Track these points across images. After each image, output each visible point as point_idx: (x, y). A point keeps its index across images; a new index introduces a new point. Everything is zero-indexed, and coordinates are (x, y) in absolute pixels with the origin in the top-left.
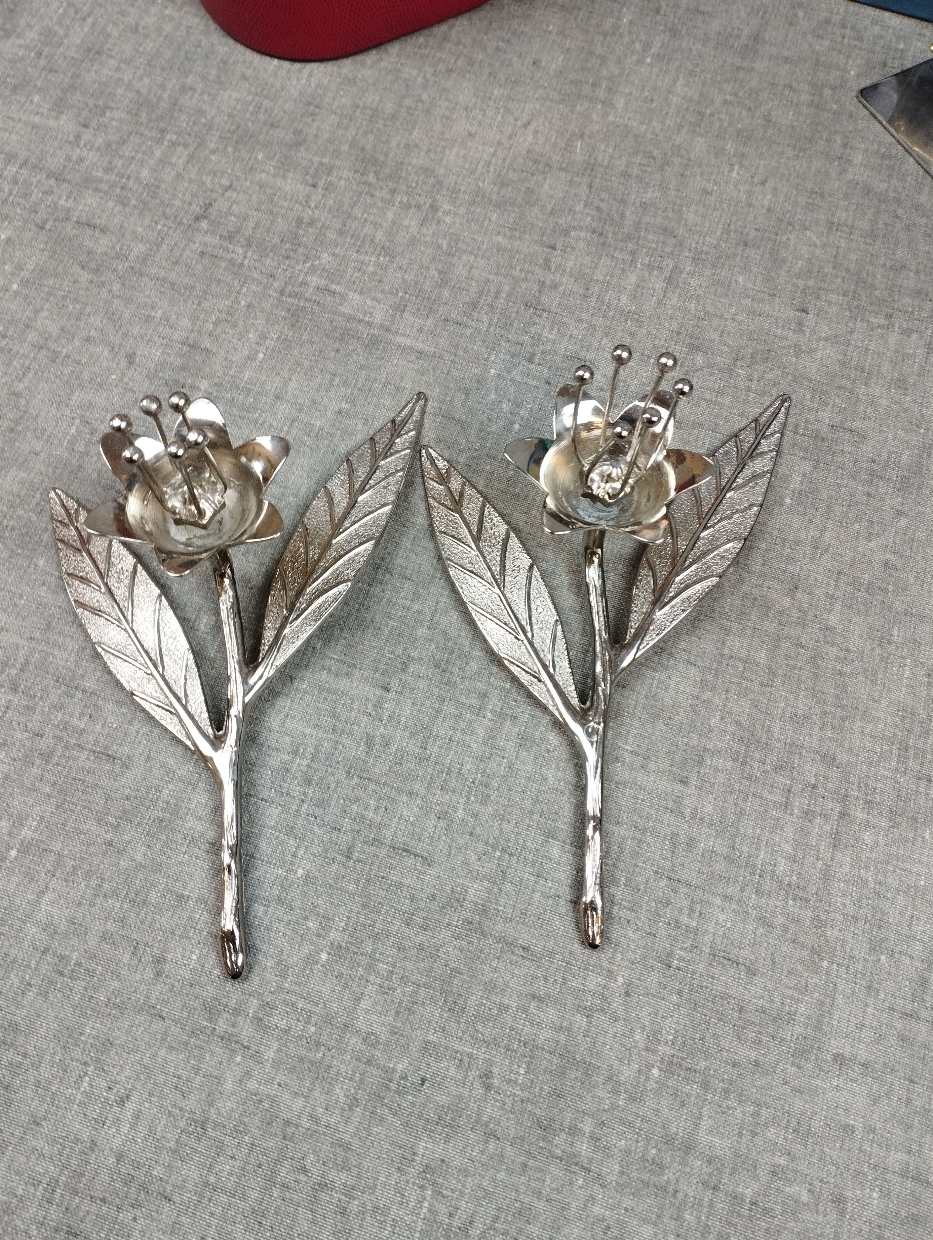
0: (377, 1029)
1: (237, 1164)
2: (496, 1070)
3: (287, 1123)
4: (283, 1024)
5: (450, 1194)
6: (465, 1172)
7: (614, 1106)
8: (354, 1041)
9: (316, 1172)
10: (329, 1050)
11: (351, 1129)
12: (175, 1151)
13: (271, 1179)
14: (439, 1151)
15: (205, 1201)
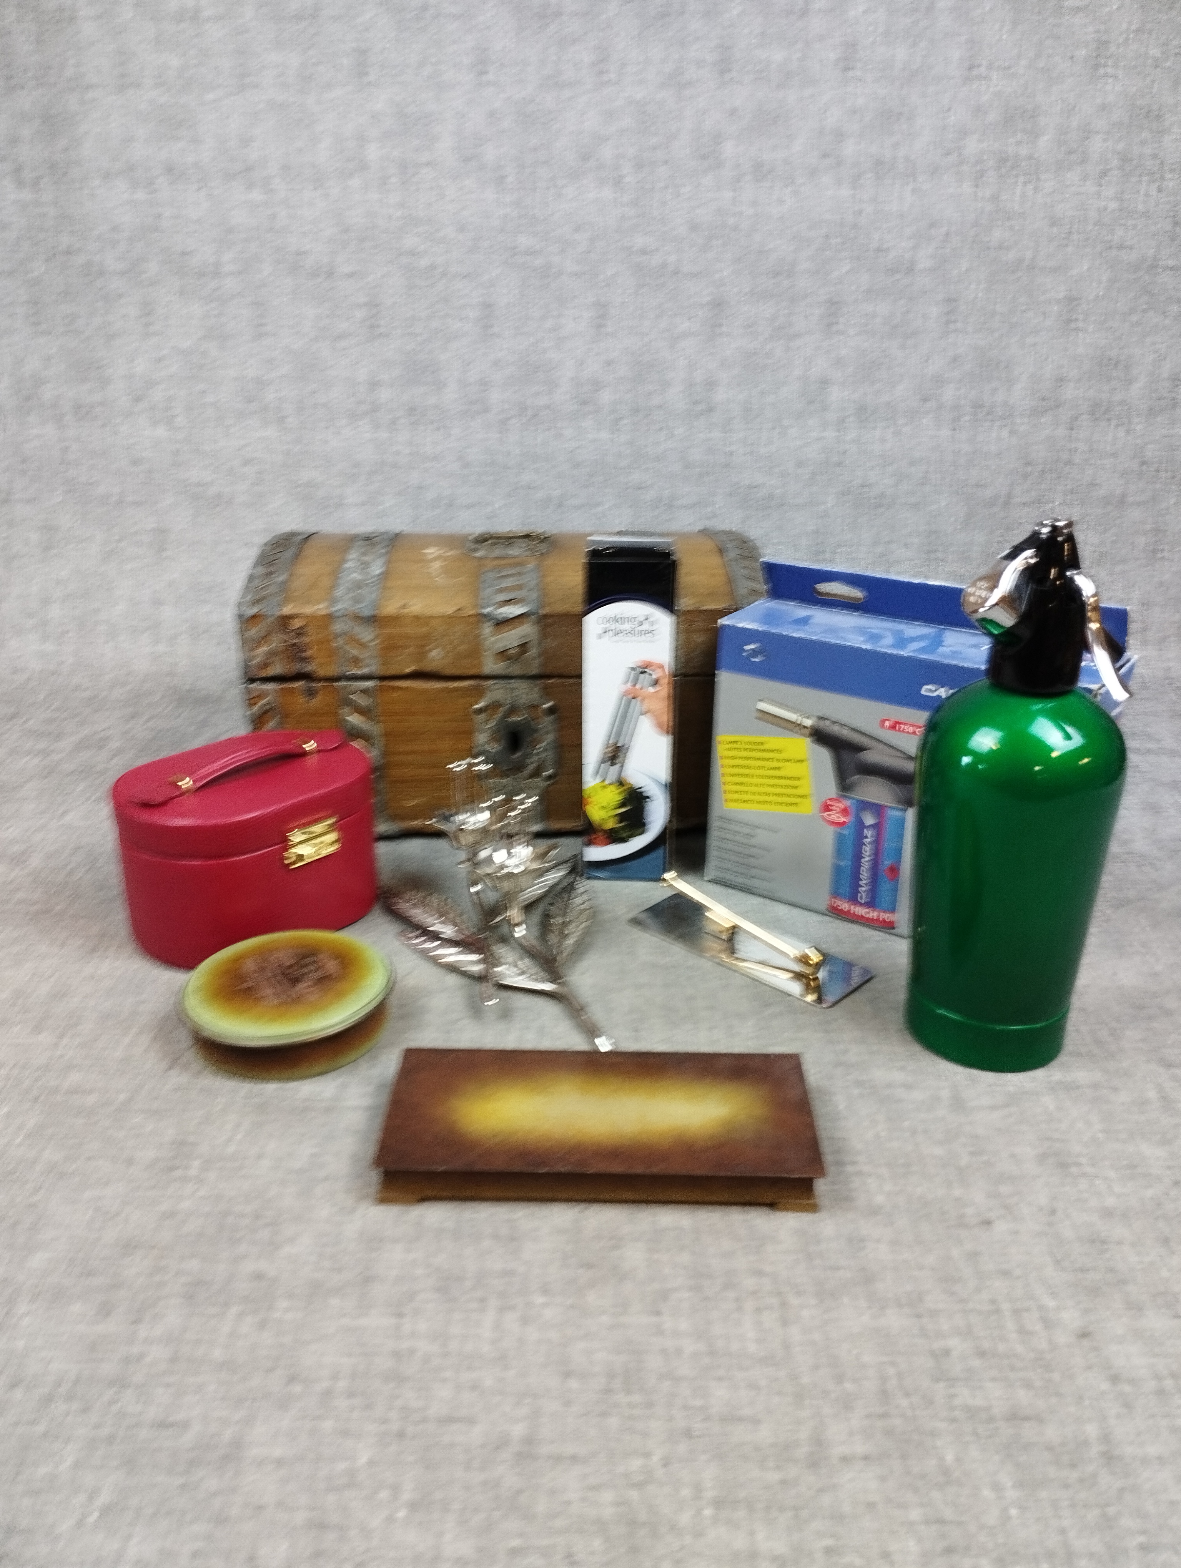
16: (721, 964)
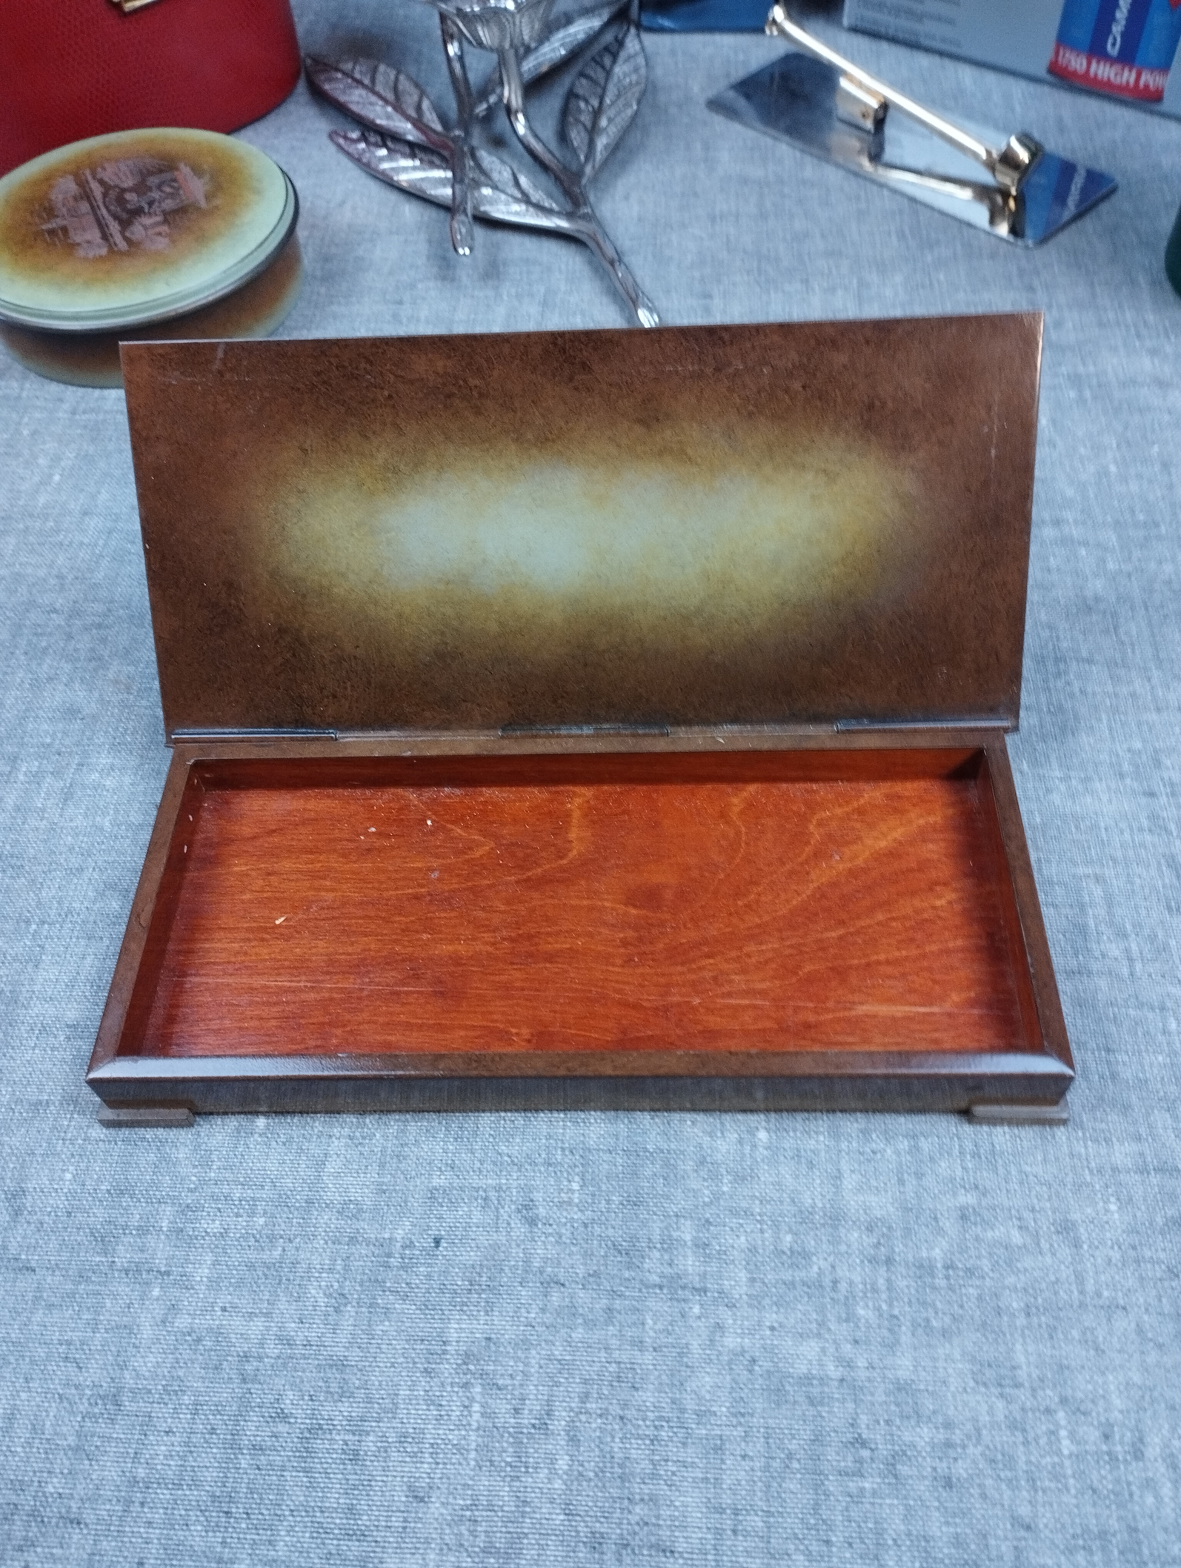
0: (355, 1193)
1: (176, 1439)
2: (538, 1196)
3: (246, 1357)
4: (215, 1227)
5: (509, 1382)
6: (525, 1344)
7: (717, 1197)
8: (326, 1220)
9: (300, 1414)
10: (290, 1241)
11: (343, 1337)
12: (77, 1449)
13: (234, 1446)
14: (479, 1327)
15: (136, 1507)
16: (858, 174)
